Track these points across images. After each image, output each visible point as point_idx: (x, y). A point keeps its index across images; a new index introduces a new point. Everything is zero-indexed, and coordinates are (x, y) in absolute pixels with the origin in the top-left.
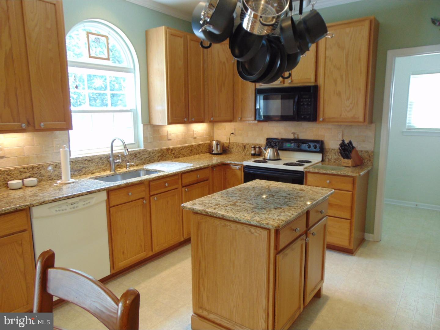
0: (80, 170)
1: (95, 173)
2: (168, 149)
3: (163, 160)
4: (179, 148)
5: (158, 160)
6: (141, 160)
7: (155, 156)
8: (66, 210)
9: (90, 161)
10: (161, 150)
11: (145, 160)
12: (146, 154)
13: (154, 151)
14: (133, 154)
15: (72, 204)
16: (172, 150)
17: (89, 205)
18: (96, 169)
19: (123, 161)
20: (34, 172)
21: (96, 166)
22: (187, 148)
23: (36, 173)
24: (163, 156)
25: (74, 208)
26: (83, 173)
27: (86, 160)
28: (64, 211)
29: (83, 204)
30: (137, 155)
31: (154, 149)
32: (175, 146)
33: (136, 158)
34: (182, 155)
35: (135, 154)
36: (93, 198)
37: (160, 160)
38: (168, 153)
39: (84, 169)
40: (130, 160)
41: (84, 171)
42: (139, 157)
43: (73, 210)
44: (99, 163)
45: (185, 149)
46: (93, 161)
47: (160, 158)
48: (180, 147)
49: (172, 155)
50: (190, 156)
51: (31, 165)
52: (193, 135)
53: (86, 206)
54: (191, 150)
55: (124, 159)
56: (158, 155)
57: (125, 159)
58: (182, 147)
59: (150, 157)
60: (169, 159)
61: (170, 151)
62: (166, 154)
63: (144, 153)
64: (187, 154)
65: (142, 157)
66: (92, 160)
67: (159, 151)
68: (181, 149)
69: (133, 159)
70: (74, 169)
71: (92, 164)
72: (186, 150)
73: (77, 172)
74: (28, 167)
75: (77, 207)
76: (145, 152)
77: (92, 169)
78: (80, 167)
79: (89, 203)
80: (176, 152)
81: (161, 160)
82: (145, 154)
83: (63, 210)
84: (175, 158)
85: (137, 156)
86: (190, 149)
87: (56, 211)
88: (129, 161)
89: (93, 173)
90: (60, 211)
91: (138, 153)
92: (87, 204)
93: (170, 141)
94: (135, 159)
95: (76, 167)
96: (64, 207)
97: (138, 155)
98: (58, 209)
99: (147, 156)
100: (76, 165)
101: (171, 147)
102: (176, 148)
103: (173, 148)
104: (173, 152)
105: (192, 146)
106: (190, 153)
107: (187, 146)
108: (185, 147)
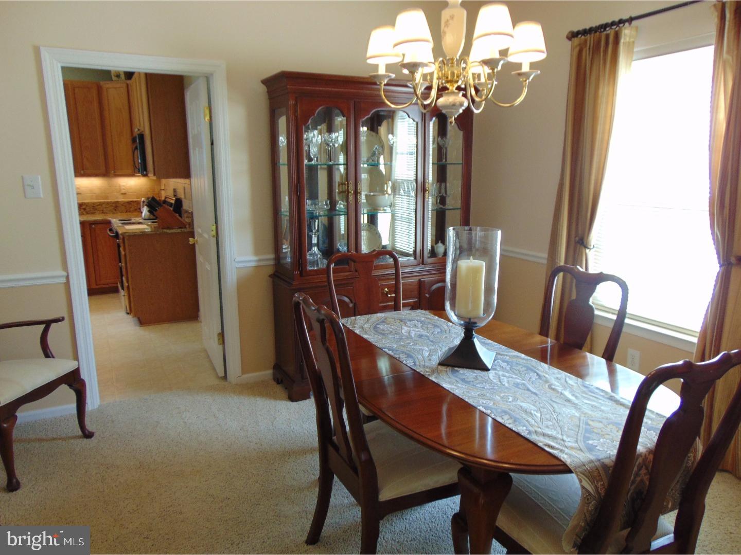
34: (98, 210)
45: (104, 205)
50: (113, 213)
52: (120, 190)
58: (98, 202)
64: (109, 211)
68: (97, 204)
72: (107, 206)
80: (88, 207)
84: (87, 213)
103: (83, 203)
104: (84, 207)
105: (118, 202)
106: (113, 210)
107: (108, 202)
108: (104, 203)
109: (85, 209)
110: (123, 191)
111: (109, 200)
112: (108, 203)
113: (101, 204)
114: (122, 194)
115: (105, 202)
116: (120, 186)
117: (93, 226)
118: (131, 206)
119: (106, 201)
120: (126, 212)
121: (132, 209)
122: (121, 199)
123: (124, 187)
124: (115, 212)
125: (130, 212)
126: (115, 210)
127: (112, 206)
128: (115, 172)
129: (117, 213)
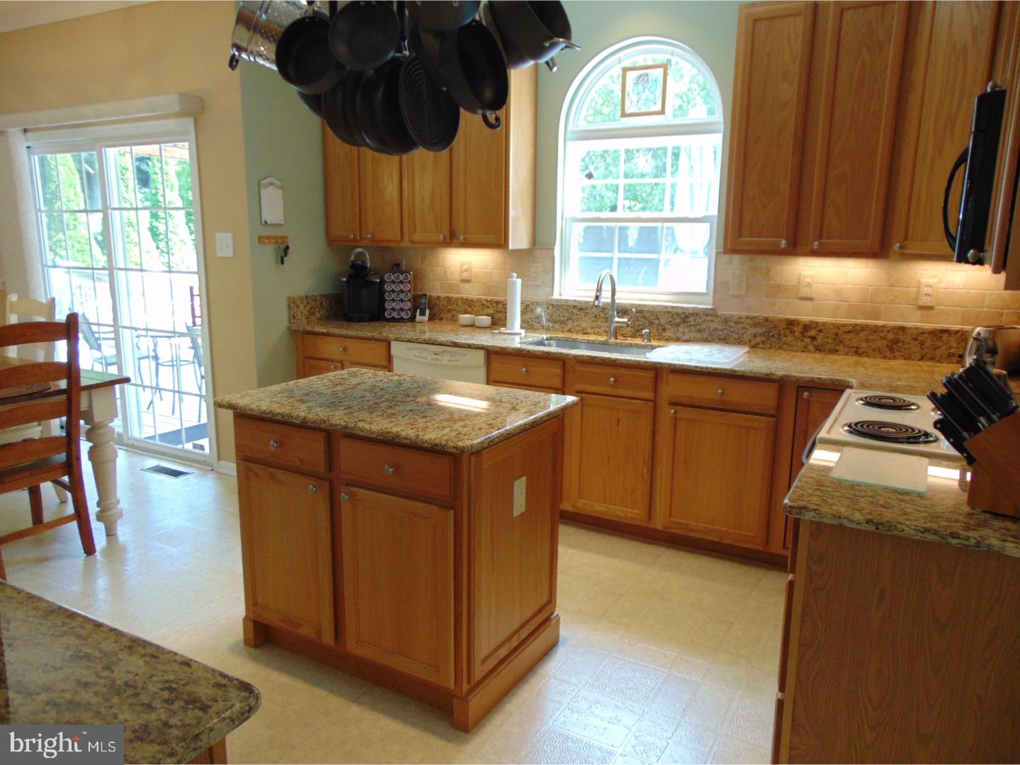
0: (563, 322)
1: (589, 334)
2: (791, 323)
3: (768, 346)
4: (838, 327)
5: (753, 343)
6: (700, 331)
7: (744, 330)
8: (426, 358)
9: (581, 309)
10: (767, 320)
11: (710, 335)
12: (715, 320)
13: (741, 318)
14: (678, 315)
15: (435, 354)
16: (807, 327)
17: (456, 363)
18: (592, 327)
19: (653, 324)
20: (499, 310)
21: (593, 321)
22: (875, 332)
23: (501, 312)
24: (773, 336)
25: (436, 360)
26: (567, 329)
27: (574, 307)
28: (424, 360)
29: (449, 359)
30: (688, 320)
31: (744, 314)
32: (821, 319)
33: (686, 324)
34: (844, 346)
35: (683, 316)
36: (464, 355)
37: (758, 344)
38: (793, 332)
39: (570, 322)
40: (670, 327)
41: (569, 326)
42: (693, 323)
43: (434, 362)
44: (600, 317)
45: (863, 334)
46: (588, 311)
47: (758, 339)
48: (844, 325)
49: (807, 341)
50: (885, 357)
51: (496, 298)
52: (917, 298)
53: (451, 363)
54: (896, 341)
55: (654, 321)
56: (753, 330)
57: (657, 322)
58: (851, 325)
59: (725, 331)
60: (791, 348)
61: (798, 329)
62: (783, 332)
63: (709, 318)
64: (874, 350)
65: (703, 326)
66: (586, 309)
67: (757, 321)
68: (846, 329)
69: (678, 325)
70: (554, 318)
71: (585, 316)
72: (871, 337)
73: (559, 323)
74: (491, 301)
75: (440, 360)
76: (713, 315)
77: (584, 325)
78: (564, 316)
79: (458, 360)
80: (821, 334)
81: (761, 346)
82: (712, 321)
83: (422, 358)
84: (816, 350)
85: (690, 321)
86: (890, 336)
87: (415, 356)
88: (667, 327)
89: (586, 334)
90: (419, 357)
91: (693, 314)
92: (454, 361)
93: (810, 303)
94: (682, 326)
95: (557, 315)
96: (425, 354)
97: (691, 319)
98: (417, 354)
99: (720, 327)
100: (558, 312)
101: (805, 318)
102: (825, 324)
103: (812, 322)
104: (813, 333)
105: (903, 329)
106: (885, 349)
107: (877, 327)
108: (864, 328)
109: (813, 338)
110: (925, 301)
111: (880, 323)
112: (875, 329)
113: (857, 329)
114: (921, 308)
115: (867, 326)
116: (919, 285)
117: (806, 394)
118: (938, 343)
119: (869, 322)
120: (922, 359)
121: (943, 351)
122: (914, 321)
123: (929, 290)
124: (888, 354)
125: (932, 359)
126: (891, 349)
127: (884, 338)
128: (901, 247)
129: (895, 358)
